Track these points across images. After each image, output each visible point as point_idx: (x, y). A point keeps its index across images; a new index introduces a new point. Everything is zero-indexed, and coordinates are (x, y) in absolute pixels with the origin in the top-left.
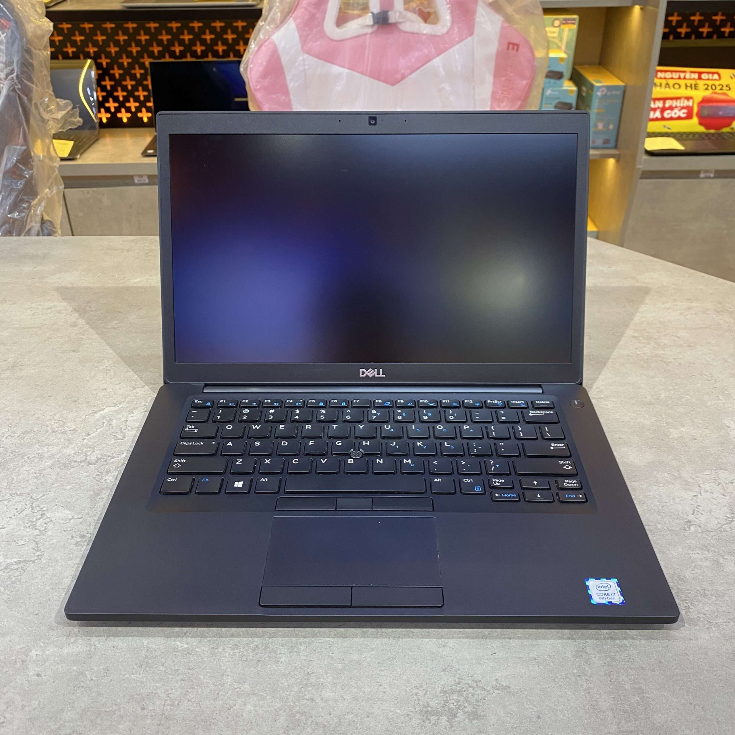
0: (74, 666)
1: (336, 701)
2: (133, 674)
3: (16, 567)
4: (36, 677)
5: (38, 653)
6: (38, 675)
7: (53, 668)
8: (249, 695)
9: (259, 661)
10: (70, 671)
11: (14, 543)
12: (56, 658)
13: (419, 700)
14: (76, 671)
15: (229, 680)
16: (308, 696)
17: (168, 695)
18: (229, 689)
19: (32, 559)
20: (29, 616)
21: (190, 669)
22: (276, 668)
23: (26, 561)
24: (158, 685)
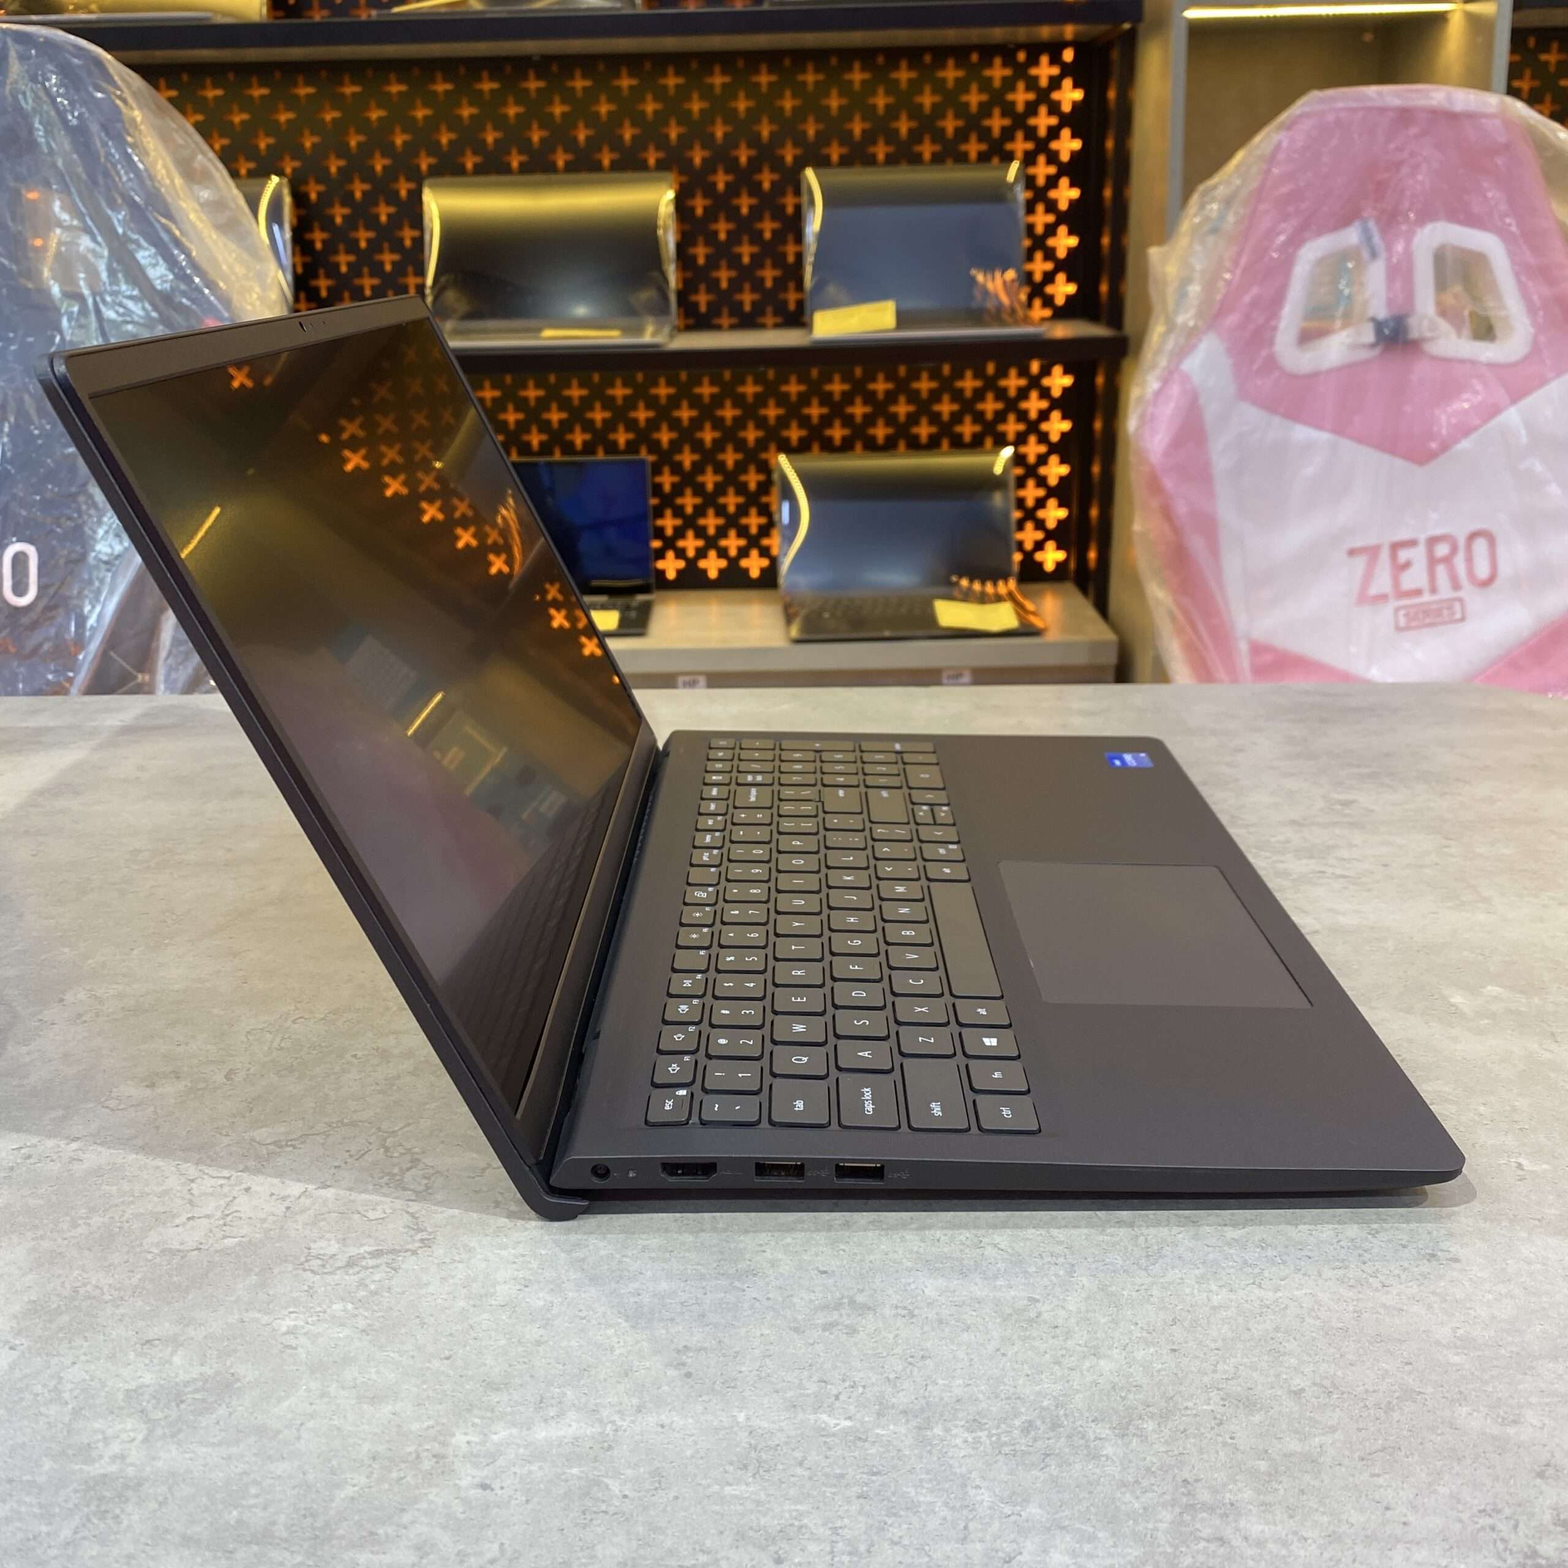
0: (571, 1467)
1: (1285, 1544)
2: (729, 1484)
3: (371, 1262)
4: (480, 1491)
5: (469, 1438)
6: (484, 1487)
7: (518, 1471)
8: (1049, 1529)
9: (1048, 1455)
10: (563, 1477)
11: (356, 1216)
12: (522, 1450)
13: (1503, 1540)
14: (579, 1478)
15: (985, 1497)
16: (1206, 1532)
17: (835, 1530)
18: (991, 1517)
19: (410, 1247)
20: (430, 1361)
21: (875, 1474)
22: (1098, 1471)
23: (393, 1251)
24: (799, 1507)
